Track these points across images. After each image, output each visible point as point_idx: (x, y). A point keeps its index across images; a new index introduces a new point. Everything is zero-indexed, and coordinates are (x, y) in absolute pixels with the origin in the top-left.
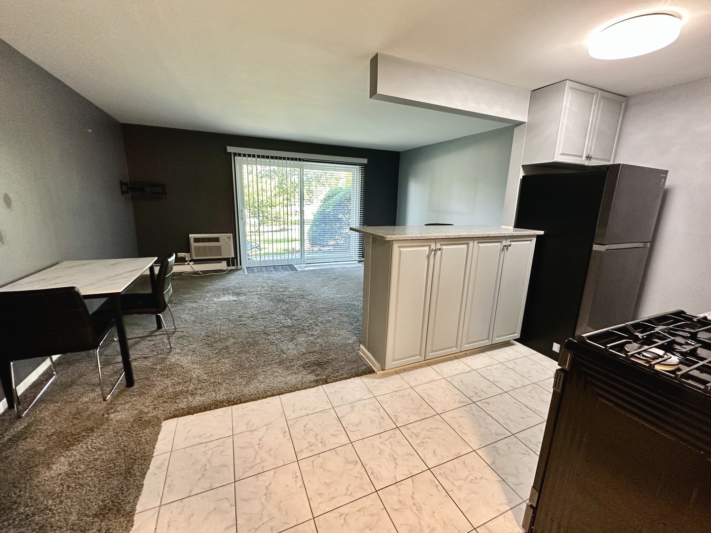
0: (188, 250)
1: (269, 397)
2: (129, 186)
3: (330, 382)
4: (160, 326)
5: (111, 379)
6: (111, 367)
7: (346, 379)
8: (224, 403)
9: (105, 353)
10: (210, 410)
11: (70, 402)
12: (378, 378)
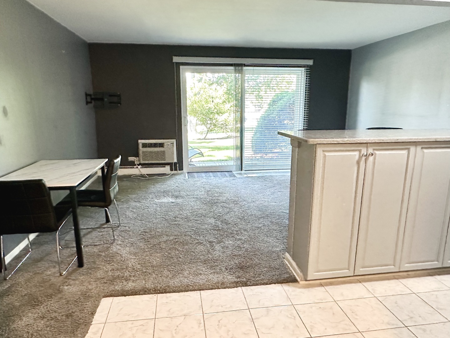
0: (137, 155)
1: (191, 291)
2: (93, 97)
3: (250, 286)
4: (108, 221)
5: (68, 259)
6: (69, 250)
7: (267, 284)
8: (151, 291)
9: (66, 238)
10: (139, 295)
11: (38, 273)
12: (300, 288)
